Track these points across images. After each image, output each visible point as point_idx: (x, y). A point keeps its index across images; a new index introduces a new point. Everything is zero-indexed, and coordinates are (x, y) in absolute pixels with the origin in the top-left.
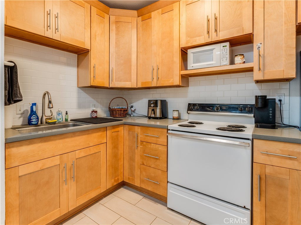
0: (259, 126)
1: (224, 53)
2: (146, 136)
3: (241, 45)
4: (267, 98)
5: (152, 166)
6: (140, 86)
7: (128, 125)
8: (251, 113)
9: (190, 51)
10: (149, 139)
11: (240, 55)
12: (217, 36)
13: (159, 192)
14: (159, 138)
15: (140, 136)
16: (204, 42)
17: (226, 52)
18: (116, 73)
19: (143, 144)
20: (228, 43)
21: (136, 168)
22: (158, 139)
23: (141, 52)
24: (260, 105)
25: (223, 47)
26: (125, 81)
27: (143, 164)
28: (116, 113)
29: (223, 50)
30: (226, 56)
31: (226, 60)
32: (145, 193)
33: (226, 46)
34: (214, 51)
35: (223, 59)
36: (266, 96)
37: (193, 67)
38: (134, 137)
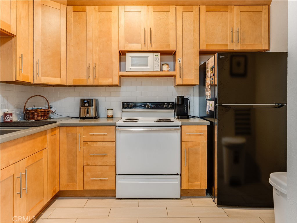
0: (180, 118)
1: (157, 61)
2: (91, 135)
3: (164, 55)
4: (184, 98)
5: (99, 164)
6: (71, 83)
7: (66, 127)
8: (172, 109)
9: (128, 54)
10: (94, 138)
11: (166, 64)
12: (151, 46)
13: (108, 186)
14: (107, 135)
15: (82, 136)
16: (141, 49)
17: (158, 61)
18: (42, 66)
19: (87, 145)
20: (159, 53)
21: (78, 172)
22: (105, 137)
23: (72, 46)
24: (180, 103)
25: (156, 56)
26: (53, 77)
27: (88, 165)
28: (38, 115)
29: (156, 59)
30: (158, 64)
31: (158, 67)
32: (87, 196)
33: (158, 56)
34: (149, 58)
35: (156, 66)
36: (184, 96)
37: (131, 69)
38: (75, 139)
